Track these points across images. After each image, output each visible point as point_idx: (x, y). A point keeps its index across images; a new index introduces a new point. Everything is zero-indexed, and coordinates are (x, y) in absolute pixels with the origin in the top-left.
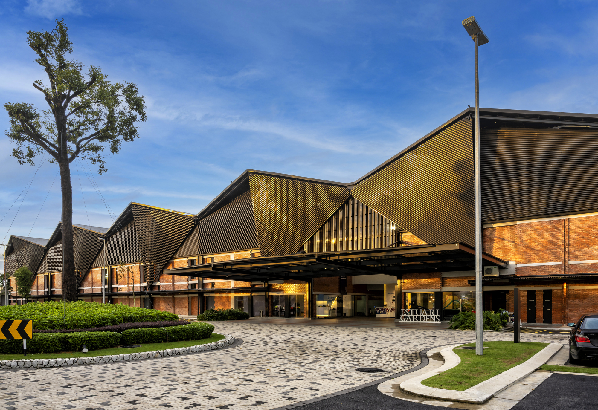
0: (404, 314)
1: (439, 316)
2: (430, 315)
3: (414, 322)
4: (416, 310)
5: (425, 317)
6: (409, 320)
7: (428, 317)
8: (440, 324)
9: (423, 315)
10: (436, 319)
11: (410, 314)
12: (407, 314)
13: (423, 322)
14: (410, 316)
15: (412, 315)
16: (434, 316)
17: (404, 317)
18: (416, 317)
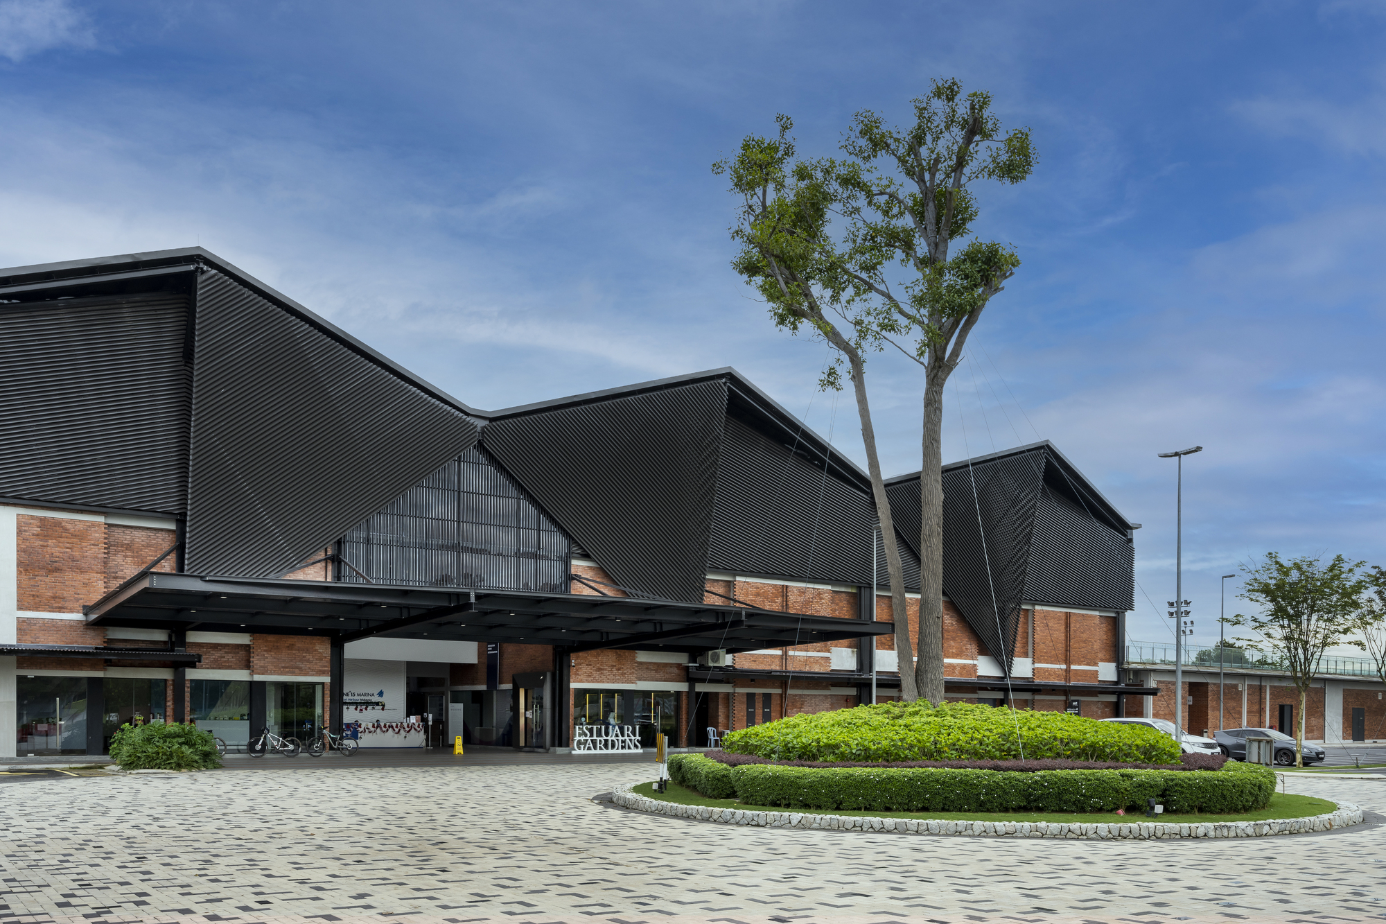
0: (580, 735)
1: (640, 738)
2: (626, 737)
3: (598, 751)
4: (603, 727)
5: (618, 740)
6: (589, 748)
7: (623, 741)
8: (641, 753)
9: (614, 738)
10: (635, 744)
11: (592, 735)
12: (586, 735)
13: (615, 751)
14: (592, 740)
15: (595, 738)
16: (633, 738)
17: (579, 743)
18: (603, 742)
